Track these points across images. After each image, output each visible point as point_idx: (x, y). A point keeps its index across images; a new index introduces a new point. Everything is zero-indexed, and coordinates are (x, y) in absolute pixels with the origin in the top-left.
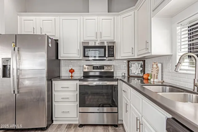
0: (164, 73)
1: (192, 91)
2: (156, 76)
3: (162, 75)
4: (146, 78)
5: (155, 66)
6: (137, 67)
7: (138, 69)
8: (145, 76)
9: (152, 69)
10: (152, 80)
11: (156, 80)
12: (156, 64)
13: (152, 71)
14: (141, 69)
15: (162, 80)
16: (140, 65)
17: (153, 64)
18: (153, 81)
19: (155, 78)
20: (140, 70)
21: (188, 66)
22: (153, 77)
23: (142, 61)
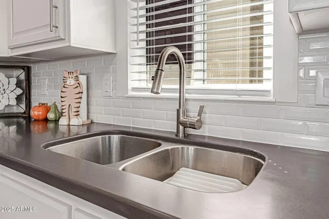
0: (93, 101)
1: (174, 137)
2: (76, 110)
3: (88, 104)
4: (41, 118)
5: (71, 81)
6: (6, 87)
7: (8, 92)
8: (36, 113)
9: (64, 90)
10: (63, 121)
11: (74, 121)
12: (75, 75)
13: (63, 95)
14: (19, 91)
15: (88, 118)
16: (14, 81)
17: (66, 75)
18: (66, 123)
19: (72, 114)
20: (13, 96)
21: (147, 80)
22: (66, 114)
23: (23, 68)
